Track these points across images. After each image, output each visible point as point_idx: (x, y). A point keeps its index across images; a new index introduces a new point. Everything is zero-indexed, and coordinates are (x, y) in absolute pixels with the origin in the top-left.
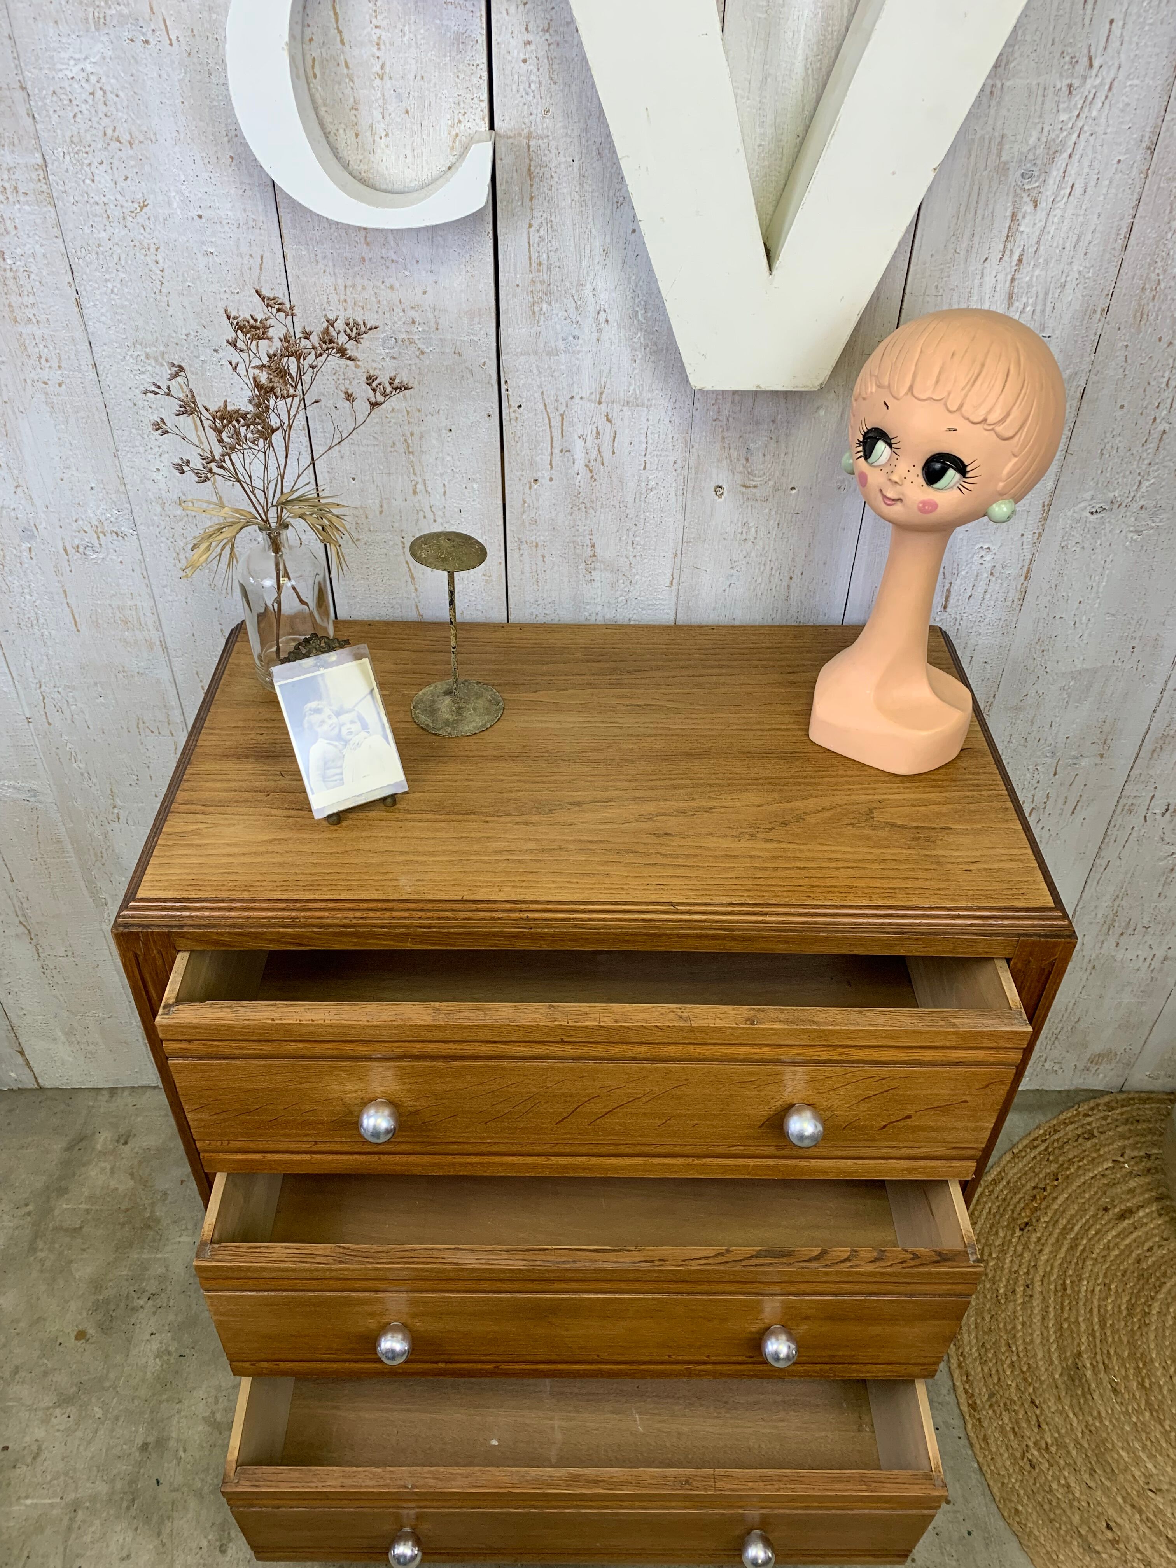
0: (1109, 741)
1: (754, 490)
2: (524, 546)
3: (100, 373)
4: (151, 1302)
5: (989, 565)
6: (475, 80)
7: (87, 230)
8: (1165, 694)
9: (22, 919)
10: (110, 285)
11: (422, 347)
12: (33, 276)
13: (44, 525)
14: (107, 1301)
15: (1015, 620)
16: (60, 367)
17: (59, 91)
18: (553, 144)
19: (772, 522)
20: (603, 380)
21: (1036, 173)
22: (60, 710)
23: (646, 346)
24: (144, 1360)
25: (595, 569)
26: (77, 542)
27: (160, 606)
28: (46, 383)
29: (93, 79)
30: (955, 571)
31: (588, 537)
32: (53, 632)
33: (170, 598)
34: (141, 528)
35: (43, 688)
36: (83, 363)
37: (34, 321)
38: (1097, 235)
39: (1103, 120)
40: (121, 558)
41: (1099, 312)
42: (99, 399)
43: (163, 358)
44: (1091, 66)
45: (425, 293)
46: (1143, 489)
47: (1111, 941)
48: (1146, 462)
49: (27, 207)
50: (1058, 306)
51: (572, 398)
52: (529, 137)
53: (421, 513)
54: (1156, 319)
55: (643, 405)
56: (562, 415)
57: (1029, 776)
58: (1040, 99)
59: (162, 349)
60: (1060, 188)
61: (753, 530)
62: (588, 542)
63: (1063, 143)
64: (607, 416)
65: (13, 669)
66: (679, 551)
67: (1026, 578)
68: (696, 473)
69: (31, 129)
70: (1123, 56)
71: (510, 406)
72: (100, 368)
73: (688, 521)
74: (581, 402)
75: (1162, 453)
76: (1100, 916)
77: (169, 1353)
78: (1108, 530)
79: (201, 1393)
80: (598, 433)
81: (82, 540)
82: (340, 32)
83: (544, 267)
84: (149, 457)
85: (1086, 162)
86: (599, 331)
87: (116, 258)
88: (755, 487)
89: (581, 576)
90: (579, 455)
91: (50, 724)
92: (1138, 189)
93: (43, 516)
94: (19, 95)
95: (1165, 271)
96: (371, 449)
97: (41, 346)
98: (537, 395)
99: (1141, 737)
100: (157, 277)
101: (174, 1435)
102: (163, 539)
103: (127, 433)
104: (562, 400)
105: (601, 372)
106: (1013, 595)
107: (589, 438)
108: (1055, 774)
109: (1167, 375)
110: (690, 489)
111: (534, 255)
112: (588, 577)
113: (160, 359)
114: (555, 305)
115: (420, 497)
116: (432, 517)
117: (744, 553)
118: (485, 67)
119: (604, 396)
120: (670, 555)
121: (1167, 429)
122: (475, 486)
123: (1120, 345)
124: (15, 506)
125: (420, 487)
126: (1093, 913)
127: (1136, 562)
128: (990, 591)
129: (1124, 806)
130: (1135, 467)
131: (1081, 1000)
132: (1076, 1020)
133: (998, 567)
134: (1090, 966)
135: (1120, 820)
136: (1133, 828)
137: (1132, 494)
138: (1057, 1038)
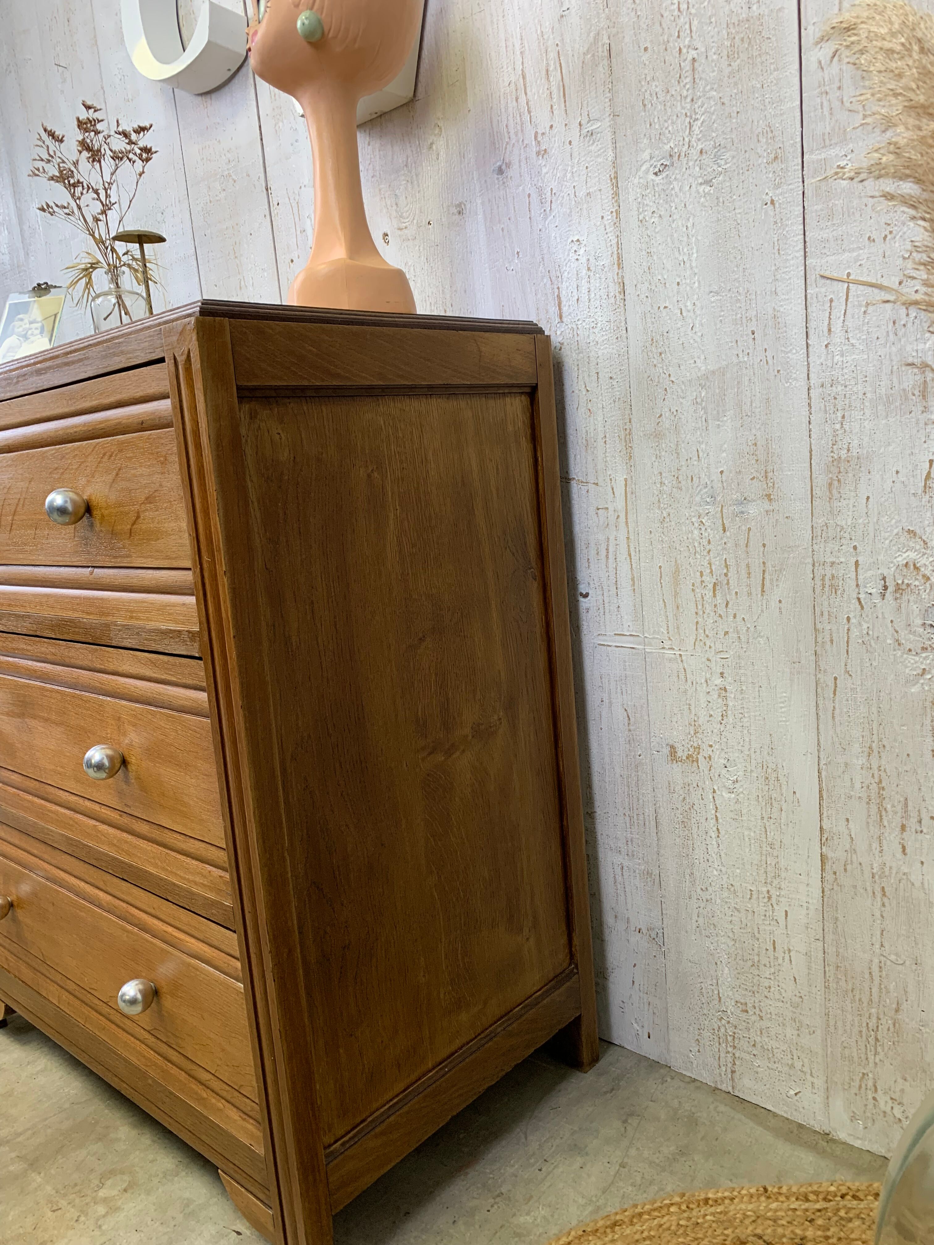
0: (770, 475)
1: (405, 231)
5: (583, 260)
8: (812, 392)
11: (234, 177)
15: (623, 319)
19: (422, 258)
30: (559, 274)
45: (232, 139)
46: (697, 131)
47: (892, 838)
48: (689, 100)
51: (301, 187)
56: (297, 202)
57: (696, 532)
67: (619, 265)
71: (274, 206)
74: (305, 189)
75: (701, 84)
76: (858, 785)
78: (677, 189)
88: (406, 228)
96: (221, 259)
98: (285, 192)
104: (296, 191)
106: (614, 289)
108: (724, 531)
114: (286, 121)
121: (696, 56)
122: (266, 274)
125: (242, 282)
126: (847, 777)
127: (718, 220)
128: (592, 289)
129: (823, 580)
130: (679, 108)
131: (888, 963)
132: (894, 1006)
133: (592, 260)
134: (878, 890)
135: (826, 603)
136: (848, 619)
137: (687, 140)
138: (877, 1040)
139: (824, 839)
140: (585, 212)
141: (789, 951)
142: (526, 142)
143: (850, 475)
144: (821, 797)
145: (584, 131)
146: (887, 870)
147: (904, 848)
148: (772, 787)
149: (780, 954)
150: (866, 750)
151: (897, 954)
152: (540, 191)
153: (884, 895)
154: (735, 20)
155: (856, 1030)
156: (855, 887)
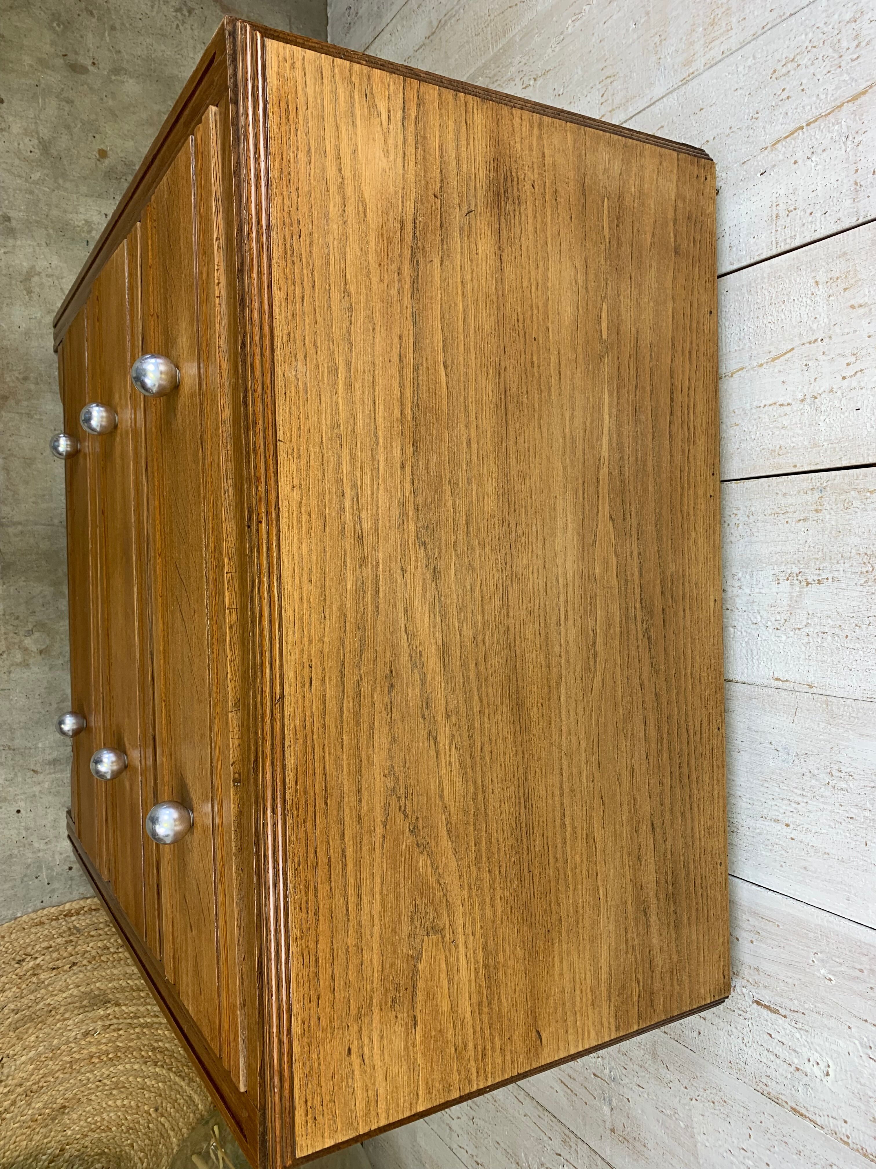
0: (626, 1143)
2: (817, 495)
5: (807, 1068)
15: (746, 1081)
19: (855, 810)
25: (792, 584)
27: (732, 59)
30: (799, 1026)
31: (830, 576)
53: (853, 359)
61: (844, 786)
62: (824, 576)
66: (815, 690)
67: (794, 1109)
73: (853, 703)
77: (89, 232)
79: (55, 262)
89: (783, 568)
101: (19, 243)
106: (773, 1087)
108: (594, 1075)
112: (782, 577)
116: (847, 375)
117: (816, 772)
120: (811, 678)
128: (778, 1061)
129: (569, 1137)
133: (805, 1079)
135: (557, 1129)
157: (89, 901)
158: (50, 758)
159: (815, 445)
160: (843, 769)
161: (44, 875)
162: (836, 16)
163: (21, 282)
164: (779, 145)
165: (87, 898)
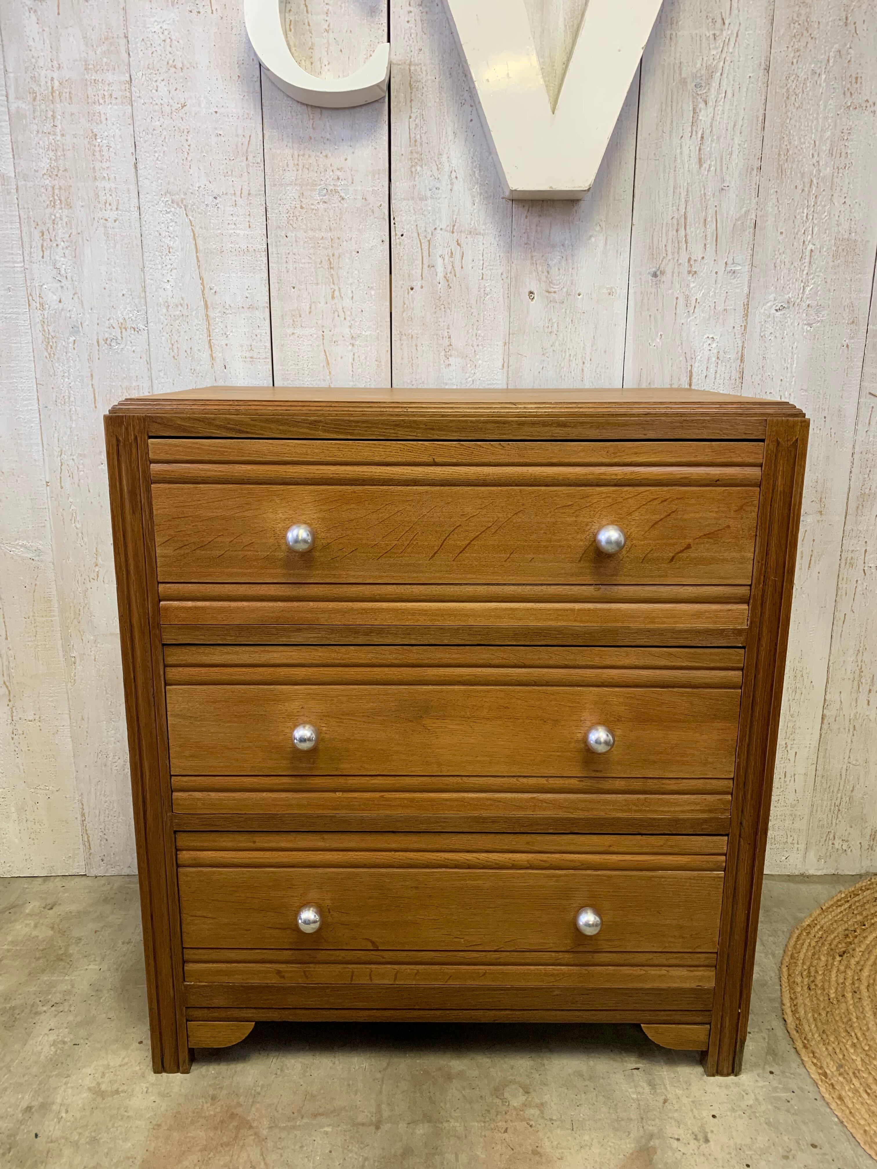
0: (823, 500)
1: (554, 295)
3: (142, 213)
4: (53, 1008)
5: (715, 351)
6: (380, 32)
7: (149, 120)
8: (855, 456)
9: (6, 678)
10: (157, 155)
11: (343, 195)
12: (111, 149)
13: (87, 323)
14: (13, 1008)
16: (117, 209)
17: (146, 39)
18: (424, 68)
19: (567, 319)
20: (455, 216)
21: (703, 85)
22: (71, 476)
23: (481, 194)
24: (39, 1048)
25: (451, 356)
26: (107, 335)
28: (106, 220)
29: (166, 32)
30: (693, 356)
31: (446, 331)
32: (78, 408)
33: (163, 380)
34: (151, 324)
35: (63, 455)
36: (132, 206)
37: (107, 178)
38: (745, 121)
39: (736, 53)
40: (134, 348)
41: (755, 170)
42: (138, 231)
43: (182, 203)
44: (724, 23)
45: (346, 160)
46: (807, 292)
48: (805, 272)
49: (116, 107)
50: (730, 166)
51: (435, 229)
52: (410, 65)
53: (336, 313)
54: (791, 174)
55: (480, 234)
56: (429, 241)
58: (698, 42)
59: (182, 196)
60: (718, 93)
61: (555, 325)
62: (446, 334)
63: (716, 67)
64: (457, 241)
65: (45, 439)
66: (507, 341)
67: (741, 360)
68: (516, 281)
69: (127, 61)
70: (741, 18)
71: (396, 235)
72: (142, 209)
73: (512, 317)
74: (441, 232)
75: (814, 266)
76: (849, 672)
77: (64, 1043)
78: (789, 323)
79: (89, 1070)
80: (452, 253)
81: (110, 334)
82: (306, 6)
83: (418, 143)
84: (164, 272)
85: (731, 78)
86: (452, 184)
87: (163, 137)
88: (555, 292)
89: (442, 362)
90: (440, 269)
91: (62, 488)
92: (764, 94)
93: (88, 316)
94: (123, 41)
95: (790, 143)
96: (307, 266)
97: (108, 195)
98: (413, 227)
99: (846, 496)
100: (186, 150)
101: (59, 1100)
102: (164, 334)
103: (152, 255)
104: (429, 231)
105: (453, 211)
106: (735, 375)
107: (447, 258)
109: (805, 211)
110: (512, 294)
111: (412, 136)
112: (447, 362)
113: (180, 204)
114: (425, 168)
115: (336, 301)
116: (343, 316)
117: (551, 343)
118: (386, 25)
119: (455, 228)
120: (501, 343)
121: (813, 248)
122: (373, 292)
123: (772, 191)
124: (71, 308)
125: (337, 293)
126: (843, 669)
127: (813, 348)
128: (719, 372)
129: (846, 560)
130: (798, 276)
131: (851, 766)
132: (851, 789)
133: (721, 353)
134: (851, 727)
135: (846, 573)
136: (857, 581)
137: (800, 296)
138: (839, 810)
139: (826, 706)
140: (721, 321)
141: (795, 775)
142: (680, 261)
143: (869, 503)
144: (827, 682)
145: (728, 269)
146: (858, 715)
147: (869, 701)
148: (797, 681)
149: (788, 779)
150: (856, 652)
151: (857, 760)
152: (687, 298)
153: (855, 730)
154: (840, 236)
155: (828, 809)
156: (839, 729)
157: (806, 1059)
158: (647, 1089)
159: (378, 338)
160: (547, 325)
161: (784, 1095)
162: (162, 317)
163: (103, 1099)
164: (214, 355)
165: (802, 1060)
